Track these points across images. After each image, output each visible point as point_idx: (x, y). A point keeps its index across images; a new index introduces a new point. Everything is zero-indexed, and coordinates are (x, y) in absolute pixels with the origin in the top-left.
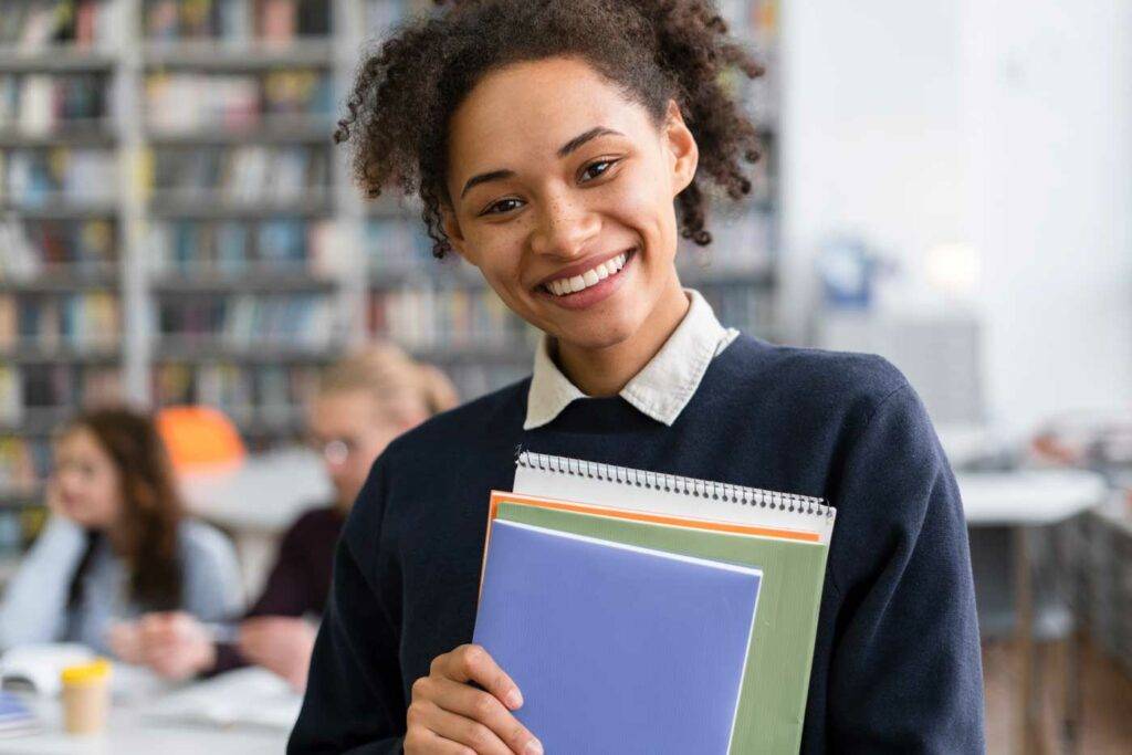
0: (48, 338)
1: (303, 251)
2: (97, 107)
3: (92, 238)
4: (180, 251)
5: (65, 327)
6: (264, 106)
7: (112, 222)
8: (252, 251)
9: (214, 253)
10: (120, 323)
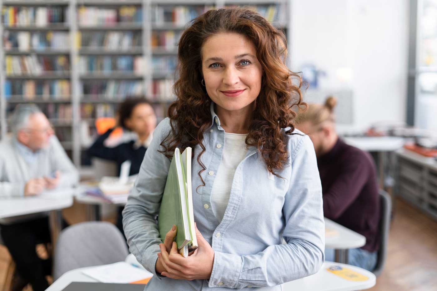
0: (46, 96)
1: (132, 67)
2: (62, 19)
3: (61, 61)
4: (90, 67)
5: (51, 92)
6: (118, 19)
7: (67, 56)
8: (114, 67)
9: (102, 68)
10: (70, 91)
